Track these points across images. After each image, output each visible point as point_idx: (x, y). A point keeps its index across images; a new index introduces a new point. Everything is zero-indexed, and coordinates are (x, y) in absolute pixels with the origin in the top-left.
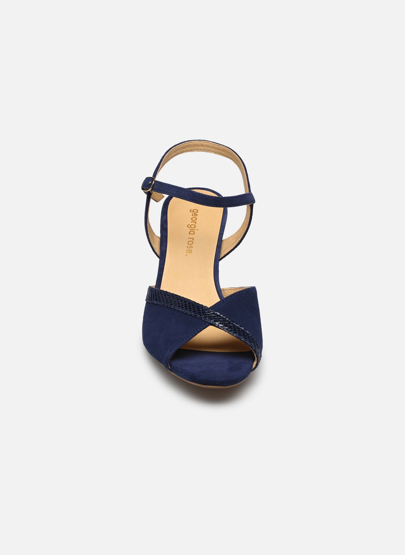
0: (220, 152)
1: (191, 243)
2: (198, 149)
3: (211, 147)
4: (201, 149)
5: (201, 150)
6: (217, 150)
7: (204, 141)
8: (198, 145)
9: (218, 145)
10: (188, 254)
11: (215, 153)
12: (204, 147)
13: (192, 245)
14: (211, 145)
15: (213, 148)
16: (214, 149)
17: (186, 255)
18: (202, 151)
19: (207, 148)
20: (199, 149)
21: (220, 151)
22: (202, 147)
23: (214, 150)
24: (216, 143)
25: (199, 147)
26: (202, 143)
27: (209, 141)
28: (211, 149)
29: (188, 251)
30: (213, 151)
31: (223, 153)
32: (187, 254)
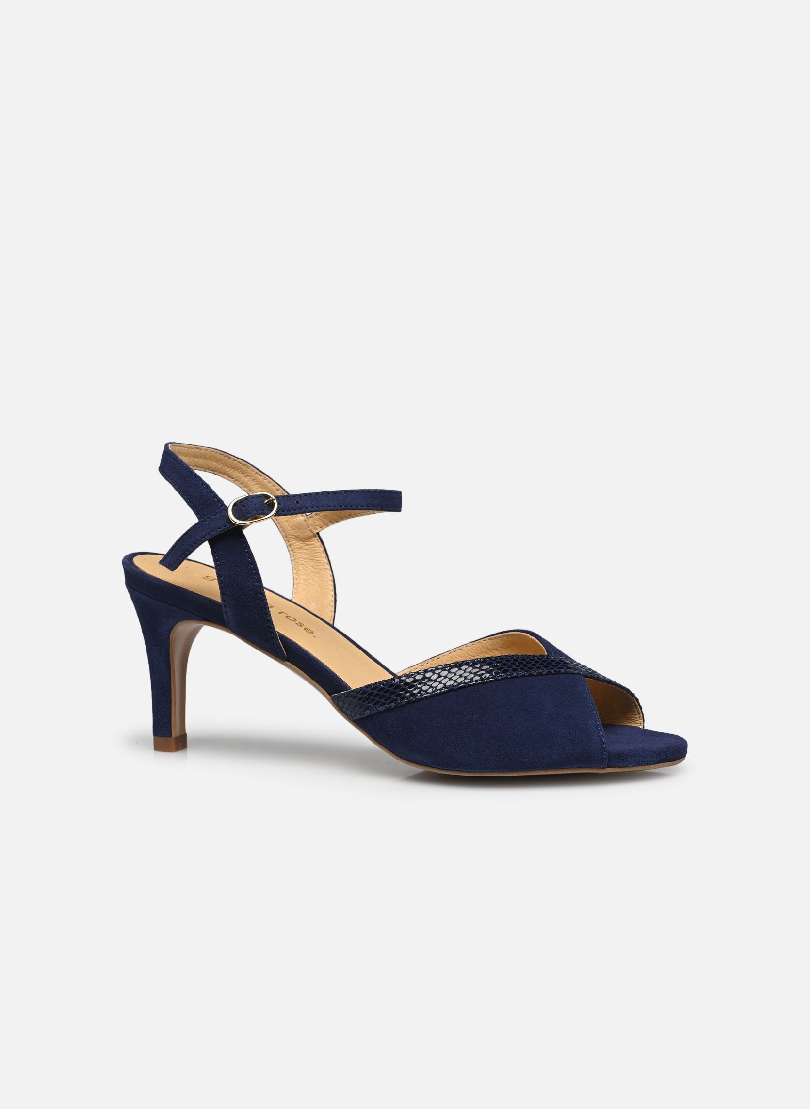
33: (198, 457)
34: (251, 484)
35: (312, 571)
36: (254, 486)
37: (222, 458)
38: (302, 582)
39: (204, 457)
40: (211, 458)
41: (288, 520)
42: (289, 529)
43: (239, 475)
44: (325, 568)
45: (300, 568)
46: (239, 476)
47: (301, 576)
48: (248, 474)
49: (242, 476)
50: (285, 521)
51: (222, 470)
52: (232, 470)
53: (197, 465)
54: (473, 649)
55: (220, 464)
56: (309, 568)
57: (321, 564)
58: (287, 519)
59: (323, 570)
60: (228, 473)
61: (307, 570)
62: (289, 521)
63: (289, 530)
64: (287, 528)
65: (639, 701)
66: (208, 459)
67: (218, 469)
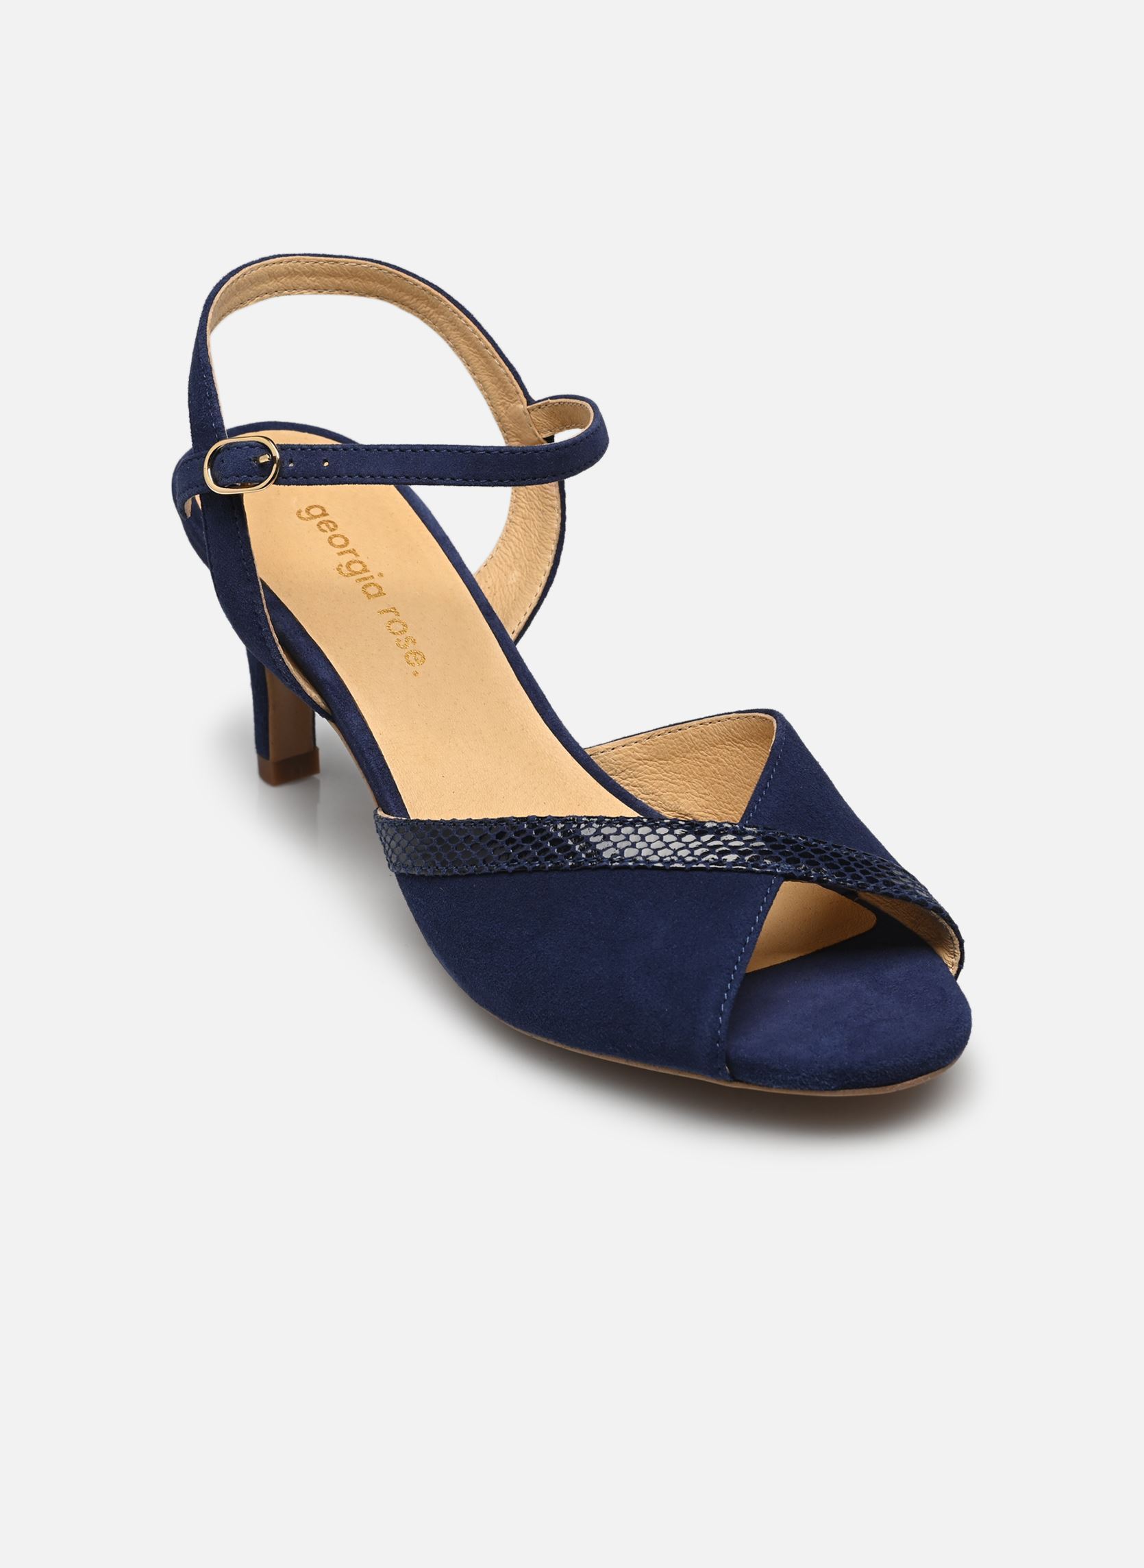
0: (339, 282)
1: (397, 627)
2: (261, 291)
3: (305, 273)
4: (270, 288)
5: (271, 293)
6: (326, 279)
7: (278, 259)
8: (259, 280)
9: (332, 259)
10: (417, 668)
11: (319, 290)
12: (279, 279)
13: (407, 634)
14: (302, 267)
15: (313, 273)
16: (313, 279)
17: (416, 674)
18: (270, 297)
19: (288, 280)
20: (263, 292)
21: (337, 281)
22: (271, 283)
23: (314, 281)
24: (319, 255)
25: (264, 282)
26: (272, 266)
27: (294, 255)
28: (305, 281)
29: (411, 658)
30: (312, 283)
31: (349, 283)
32: (413, 669)
33: (341, 276)
34: (448, 329)
35: (535, 505)
36: (453, 332)
37: (391, 279)
38: (518, 522)
39: (356, 276)
40: (369, 277)
41: (505, 403)
42: (507, 419)
43: (428, 308)
44: (552, 507)
45: (521, 493)
46: (429, 311)
47: (520, 509)
48: (442, 311)
49: (432, 310)
50: (501, 405)
51: (398, 298)
52: (415, 299)
53: (341, 288)
54: (738, 727)
55: (390, 287)
56: (533, 497)
57: (548, 496)
58: (503, 401)
59: (549, 508)
60: (407, 302)
61: (531, 501)
62: (506, 406)
63: (507, 422)
64: (503, 417)
65: (965, 944)
66: (363, 279)
67: (388, 295)
